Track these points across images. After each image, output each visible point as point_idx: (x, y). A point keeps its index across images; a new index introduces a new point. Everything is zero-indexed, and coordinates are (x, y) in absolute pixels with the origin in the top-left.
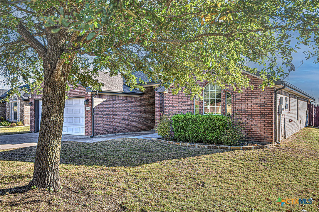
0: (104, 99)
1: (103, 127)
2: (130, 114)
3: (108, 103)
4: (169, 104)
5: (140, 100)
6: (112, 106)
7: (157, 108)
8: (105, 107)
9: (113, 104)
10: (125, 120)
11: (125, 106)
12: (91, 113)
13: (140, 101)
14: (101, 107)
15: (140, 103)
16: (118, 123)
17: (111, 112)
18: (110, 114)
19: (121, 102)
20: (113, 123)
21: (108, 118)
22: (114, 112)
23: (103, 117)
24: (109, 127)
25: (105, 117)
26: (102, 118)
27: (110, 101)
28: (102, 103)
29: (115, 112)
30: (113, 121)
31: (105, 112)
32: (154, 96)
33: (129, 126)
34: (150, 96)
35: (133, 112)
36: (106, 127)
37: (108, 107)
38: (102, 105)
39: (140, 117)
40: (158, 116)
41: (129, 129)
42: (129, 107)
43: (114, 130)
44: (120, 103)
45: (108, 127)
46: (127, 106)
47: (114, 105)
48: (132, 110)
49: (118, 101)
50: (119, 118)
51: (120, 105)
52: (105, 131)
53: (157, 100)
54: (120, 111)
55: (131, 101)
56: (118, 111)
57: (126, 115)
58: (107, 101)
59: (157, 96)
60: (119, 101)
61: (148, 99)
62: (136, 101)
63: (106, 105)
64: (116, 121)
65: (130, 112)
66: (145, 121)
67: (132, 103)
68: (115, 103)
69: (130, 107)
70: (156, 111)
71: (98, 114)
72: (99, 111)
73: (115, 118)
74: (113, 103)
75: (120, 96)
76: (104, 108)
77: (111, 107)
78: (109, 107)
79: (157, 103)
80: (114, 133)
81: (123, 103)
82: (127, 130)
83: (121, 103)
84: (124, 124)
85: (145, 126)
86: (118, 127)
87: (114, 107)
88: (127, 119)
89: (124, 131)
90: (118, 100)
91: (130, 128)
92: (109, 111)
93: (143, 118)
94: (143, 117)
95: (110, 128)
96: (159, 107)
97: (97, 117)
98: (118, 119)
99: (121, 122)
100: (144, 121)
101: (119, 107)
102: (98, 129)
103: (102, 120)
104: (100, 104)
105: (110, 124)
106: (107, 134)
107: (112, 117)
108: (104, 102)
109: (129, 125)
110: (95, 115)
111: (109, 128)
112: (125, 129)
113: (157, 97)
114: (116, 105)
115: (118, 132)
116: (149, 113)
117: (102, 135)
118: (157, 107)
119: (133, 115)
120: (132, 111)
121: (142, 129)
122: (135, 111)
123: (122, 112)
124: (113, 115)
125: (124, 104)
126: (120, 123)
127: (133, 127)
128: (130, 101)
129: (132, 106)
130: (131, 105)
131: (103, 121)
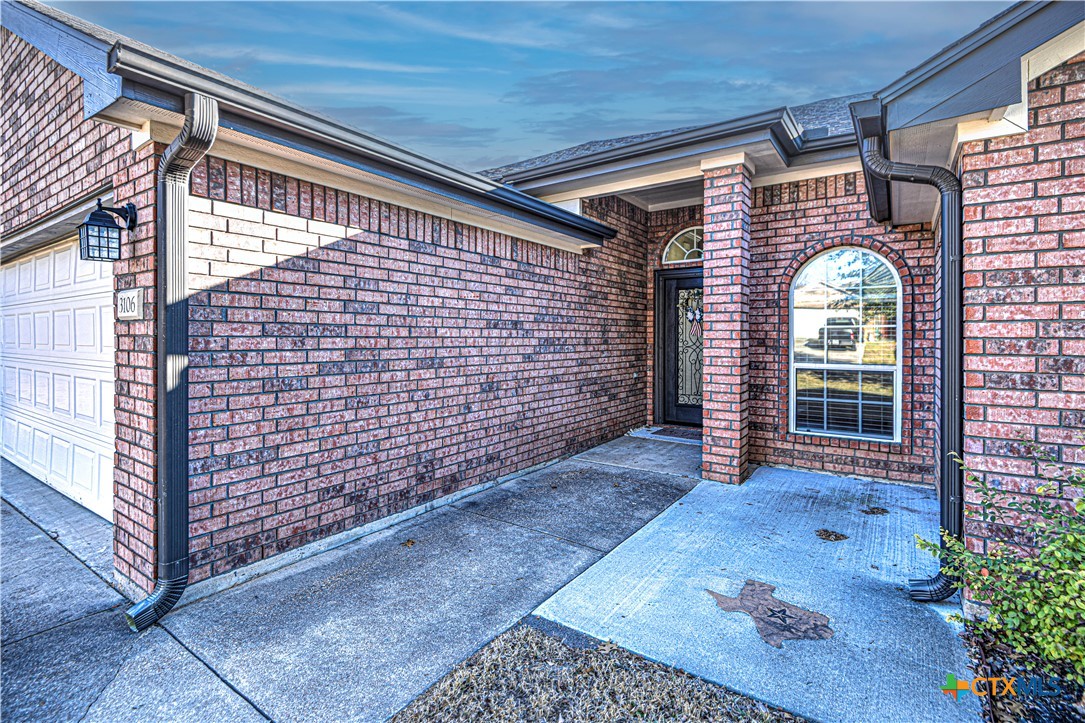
0: (333, 232)
1: (308, 474)
2: (530, 350)
3: (371, 262)
4: (1051, 259)
5: (585, 272)
6: (408, 294)
7: (714, 317)
8: (334, 294)
9: (411, 278)
10: (501, 393)
11: (505, 299)
12: (150, 347)
13: (584, 279)
14: (287, 290)
15: (584, 292)
16: (450, 422)
17: (399, 343)
18: (385, 355)
19: (476, 268)
20: (413, 428)
21: (369, 390)
22: (422, 342)
23: (316, 382)
24: (376, 462)
25: (338, 380)
26: (307, 395)
27: (383, 252)
28: (306, 258)
29: (429, 342)
30: (412, 407)
31: (340, 343)
32: (641, 261)
33: (525, 431)
34: (626, 257)
35: (546, 339)
36: (350, 464)
37: (361, 295)
38: (299, 276)
39: (584, 368)
40: (723, 370)
41: (521, 449)
42: (528, 309)
43: (421, 478)
44: (468, 276)
45: (361, 461)
46: (514, 300)
47: (426, 291)
48: (543, 326)
49: (457, 265)
50: (460, 381)
51: (465, 294)
52: (339, 502)
53: (714, 263)
54: (465, 332)
55: (537, 270)
56: (455, 333)
57: (508, 356)
58: (361, 248)
59: (719, 236)
60: (462, 266)
61: (620, 270)
62: (567, 276)
63: (352, 283)
64: (437, 404)
65: (534, 342)
66: (606, 390)
67: (546, 287)
68: (430, 270)
69: (534, 310)
70: (712, 335)
71: (252, 358)
72: (265, 334)
73: (432, 384)
74: (416, 268)
75: (469, 227)
76: (324, 306)
77: (395, 299)
78: (378, 298)
79: (721, 281)
80: (418, 503)
81: (486, 278)
82: (515, 459)
83: (474, 277)
84: (496, 421)
85: (604, 418)
86: (454, 449)
87: (423, 301)
88: (512, 384)
89: (497, 464)
90: (454, 254)
91: (530, 438)
92: (372, 331)
93: (595, 375)
94: (598, 367)
95: (384, 467)
96: (732, 307)
97: (243, 387)
98: (450, 392)
99: (474, 408)
100: (602, 388)
101: (461, 304)
102: (255, 499)
103: (299, 410)
104: (277, 266)
105: (382, 433)
106: (359, 519)
107: (400, 375)
108: (322, 255)
109: (527, 422)
110: (215, 374)
111: (373, 470)
112: (503, 455)
113: (719, 245)
114: (441, 292)
115: (452, 483)
116: (621, 347)
117: (303, 542)
118: (721, 308)
119: (550, 357)
120: (544, 335)
121: (594, 434)
122: (559, 334)
123: (482, 342)
124: (411, 365)
125: (499, 290)
126: (470, 417)
127: (549, 432)
128: (534, 274)
129: (545, 303)
130: (535, 294)
131: (310, 421)
